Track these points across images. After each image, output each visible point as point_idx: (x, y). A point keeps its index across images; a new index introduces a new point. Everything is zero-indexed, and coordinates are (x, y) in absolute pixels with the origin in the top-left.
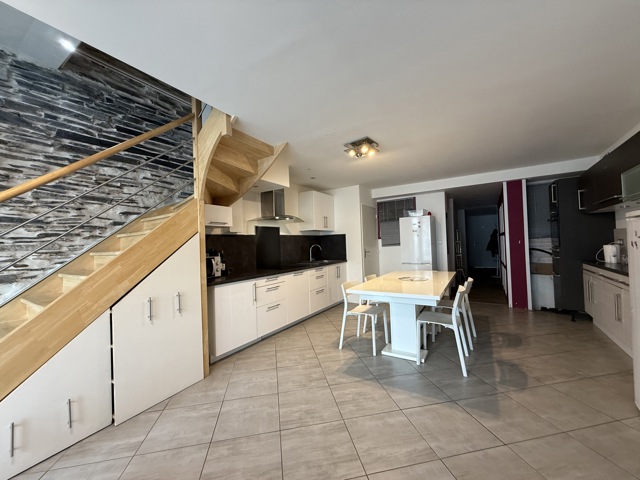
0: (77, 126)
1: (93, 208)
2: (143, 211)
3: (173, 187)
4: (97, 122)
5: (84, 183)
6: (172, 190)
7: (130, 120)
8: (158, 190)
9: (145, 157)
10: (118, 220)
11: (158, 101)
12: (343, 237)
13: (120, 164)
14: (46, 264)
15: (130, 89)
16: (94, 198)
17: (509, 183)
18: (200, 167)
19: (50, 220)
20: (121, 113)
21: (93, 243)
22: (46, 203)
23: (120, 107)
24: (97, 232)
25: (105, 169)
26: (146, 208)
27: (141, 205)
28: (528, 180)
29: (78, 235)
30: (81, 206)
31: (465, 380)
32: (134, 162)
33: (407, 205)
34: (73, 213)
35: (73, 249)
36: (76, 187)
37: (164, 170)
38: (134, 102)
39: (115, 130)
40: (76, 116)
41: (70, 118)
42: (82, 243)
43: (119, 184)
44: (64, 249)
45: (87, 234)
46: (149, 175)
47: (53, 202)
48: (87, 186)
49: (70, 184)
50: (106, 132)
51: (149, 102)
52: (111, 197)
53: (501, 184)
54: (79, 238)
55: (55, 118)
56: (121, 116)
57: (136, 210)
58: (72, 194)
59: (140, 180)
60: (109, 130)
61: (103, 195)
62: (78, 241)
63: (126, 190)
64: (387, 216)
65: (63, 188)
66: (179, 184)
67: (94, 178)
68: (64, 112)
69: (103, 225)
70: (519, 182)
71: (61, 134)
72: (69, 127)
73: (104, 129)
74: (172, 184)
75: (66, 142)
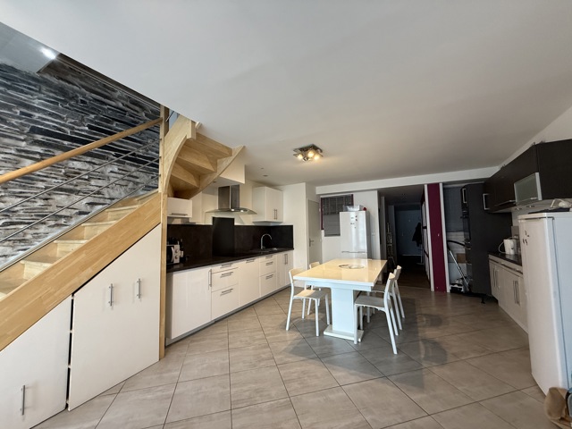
0: (51, 123)
1: (61, 199)
2: (108, 201)
3: (138, 180)
4: (70, 120)
5: (53, 176)
6: (137, 183)
7: (102, 119)
8: (123, 183)
9: (113, 153)
10: (84, 209)
11: (129, 104)
12: (291, 228)
13: (89, 159)
14: (9, 251)
15: (103, 92)
16: (61, 190)
17: (429, 186)
18: (165, 165)
19: (16, 209)
20: (93, 113)
21: (58, 231)
22: (14, 193)
23: (92, 108)
24: (62, 221)
25: (75, 162)
26: (112, 199)
27: (107, 196)
28: (444, 184)
29: (44, 223)
30: (49, 197)
31: (395, 358)
32: (103, 157)
33: (346, 201)
34: (40, 203)
35: (37, 236)
36: (45, 179)
37: (131, 165)
38: (106, 104)
39: (87, 128)
40: (51, 114)
41: (44, 116)
42: (47, 231)
43: (87, 177)
44: (28, 237)
45: (52, 223)
46: (116, 169)
47: (21, 193)
48: (56, 178)
49: (39, 175)
50: (78, 130)
51: (121, 105)
52: (78, 188)
53: (423, 186)
54: (44, 226)
55: (30, 115)
56: (93, 116)
57: (102, 201)
58: (41, 185)
59: (107, 174)
60: (80, 128)
61: (71, 187)
62: (43, 229)
63: (93, 182)
64: (329, 210)
65: (32, 179)
66: (144, 178)
67: (63, 171)
68: (39, 110)
69: (68, 214)
70: (437, 185)
71: (34, 130)
72: (42, 124)
73: (76, 127)
74: (137, 178)
75: (39, 137)
